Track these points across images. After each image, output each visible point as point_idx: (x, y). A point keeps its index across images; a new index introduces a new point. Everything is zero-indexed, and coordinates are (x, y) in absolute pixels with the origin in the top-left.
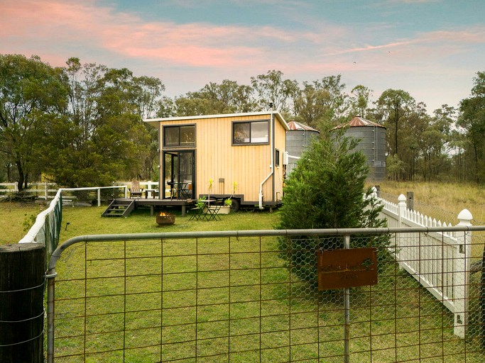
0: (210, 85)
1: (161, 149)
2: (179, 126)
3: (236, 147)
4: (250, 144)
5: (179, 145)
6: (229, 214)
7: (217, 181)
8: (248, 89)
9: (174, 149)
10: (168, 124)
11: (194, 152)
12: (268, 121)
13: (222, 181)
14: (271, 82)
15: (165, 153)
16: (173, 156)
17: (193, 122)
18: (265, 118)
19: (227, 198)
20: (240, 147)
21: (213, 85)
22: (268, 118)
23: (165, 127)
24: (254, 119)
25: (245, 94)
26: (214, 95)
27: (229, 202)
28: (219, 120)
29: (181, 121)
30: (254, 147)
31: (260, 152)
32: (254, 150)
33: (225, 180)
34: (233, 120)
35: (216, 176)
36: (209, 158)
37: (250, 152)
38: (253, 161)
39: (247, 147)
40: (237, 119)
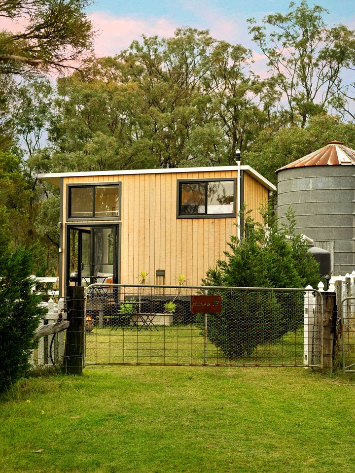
0: (141, 43)
1: (64, 222)
2: (93, 186)
3: (185, 221)
4: (206, 216)
5: (94, 215)
6: (171, 326)
7: (153, 274)
8: (239, 52)
9: (85, 223)
10: (76, 182)
11: (116, 228)
12: (235, 180)
13: (161, 273)
14: (298, 32)
15: (69, 227)
16: (81, 232)
17: (116, 180)
18: (228, 176)
19: (168, 301)
20: (190, 221)
21: (151, 42)
22: (233, 176)
23: (70, 187)
24: (212, 176)
25: (231, 63)
26: (153, 66)
27: (171, 306)
28: (158, 177)
29: (97, 178)
30: (211, 220)
31: (222, 229)
32: (211, 226)
33: (166, 272)
34: (180, 177)
35: (152, 266)
36: (142, 237)
37: (206, 229)
38: (210, 242)
39: (201, 221)
40: (185, 178)
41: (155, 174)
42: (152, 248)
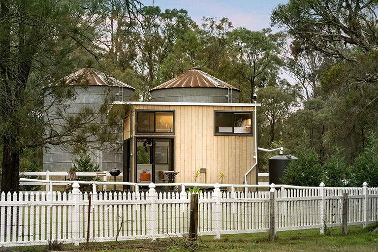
1: (134, 135)
2: (155, 112)
3: (219, 137)
4: (233, 134)
7: (198, 171)
9: (149, 136)
11: (172, 140)
12: (252, 113)
13: (203, 171)
15: (137, 139)
17: (171, 109)
18: (248, 110)
20: (223, 137)
22: (251, 110)
23: (138, 112)
24: (237, 109)
28: (201, 108)
29: (157, 107)
30: (237, 137)
31: (244, 143)
32: (237, 141)
33: (207, 170)
34: (216, 109)
35: (197, 166)
36: (190, 147)
37: (233, 142)
38: (237, 151)
39: (230, 137)
40: (219, 109)
41: (199, 106)
42: (197, 154)
